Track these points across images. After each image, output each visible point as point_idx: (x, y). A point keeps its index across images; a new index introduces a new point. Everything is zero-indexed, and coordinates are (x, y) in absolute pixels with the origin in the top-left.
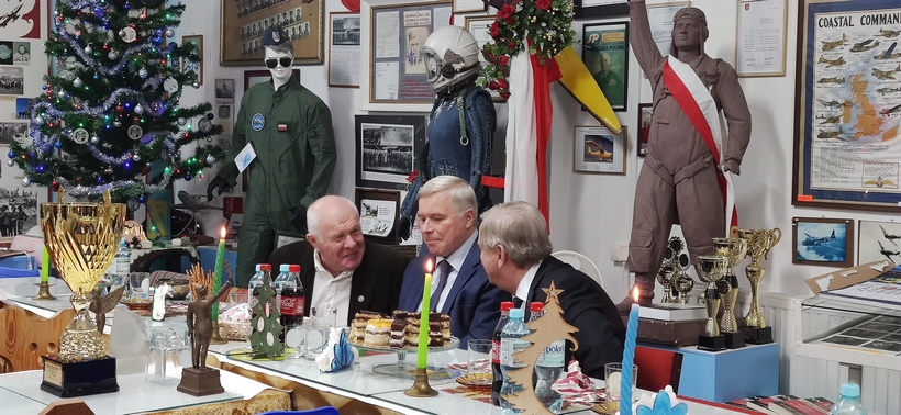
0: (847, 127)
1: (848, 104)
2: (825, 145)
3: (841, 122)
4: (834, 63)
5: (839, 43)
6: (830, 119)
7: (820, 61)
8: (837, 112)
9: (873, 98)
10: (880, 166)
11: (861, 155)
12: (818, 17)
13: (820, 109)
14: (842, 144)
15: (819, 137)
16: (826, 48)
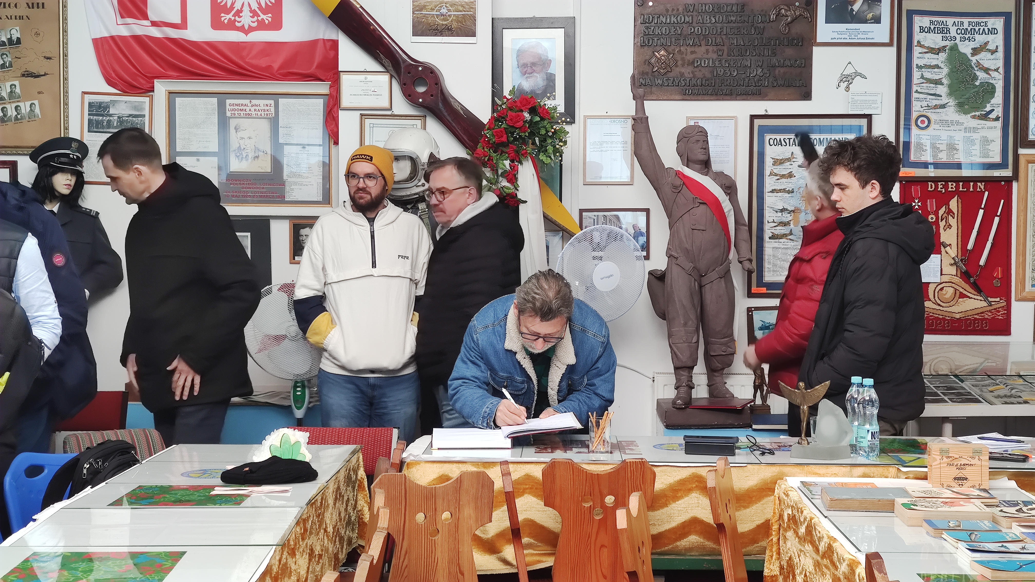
1: (796, 211)
2: (776, 245)
3: (792, 226)
4: (783, 176)
6: (781, 223)
8: (787, 217)
12: (768, 137)
13: (771, 214)
14: (792, 244)
15: (770, 238)
16: (775, 163)
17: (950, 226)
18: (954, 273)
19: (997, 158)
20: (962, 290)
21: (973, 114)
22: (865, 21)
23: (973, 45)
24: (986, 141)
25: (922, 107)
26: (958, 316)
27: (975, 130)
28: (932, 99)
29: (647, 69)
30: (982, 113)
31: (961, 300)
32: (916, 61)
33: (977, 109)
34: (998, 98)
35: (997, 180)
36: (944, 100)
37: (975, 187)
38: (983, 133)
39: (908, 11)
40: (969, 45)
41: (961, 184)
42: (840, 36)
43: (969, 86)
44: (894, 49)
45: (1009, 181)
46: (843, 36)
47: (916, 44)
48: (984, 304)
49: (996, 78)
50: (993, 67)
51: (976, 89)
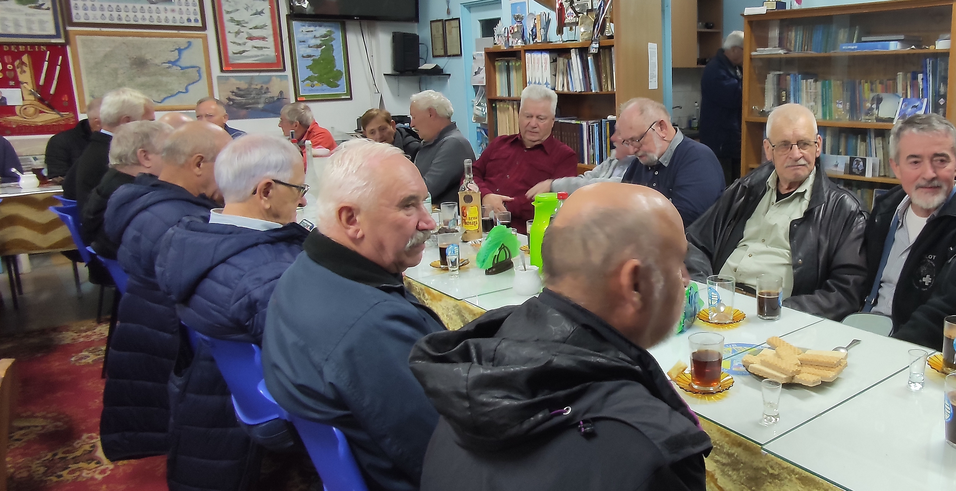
17: (25, 72)
18: (34, 99)
19: (53, 32)
20: (40, 109)
21: (30, 5)
24: (41, 22)
26: (40, 124)
27: (33, 15)
30: (36, 5)
31: (40, 114)
33: (32, 2)
35: (56, 45)
37: (39, 48)
38: (40, 17)
41: (29, 47)
45: (64, 46)
48: (58, 116)
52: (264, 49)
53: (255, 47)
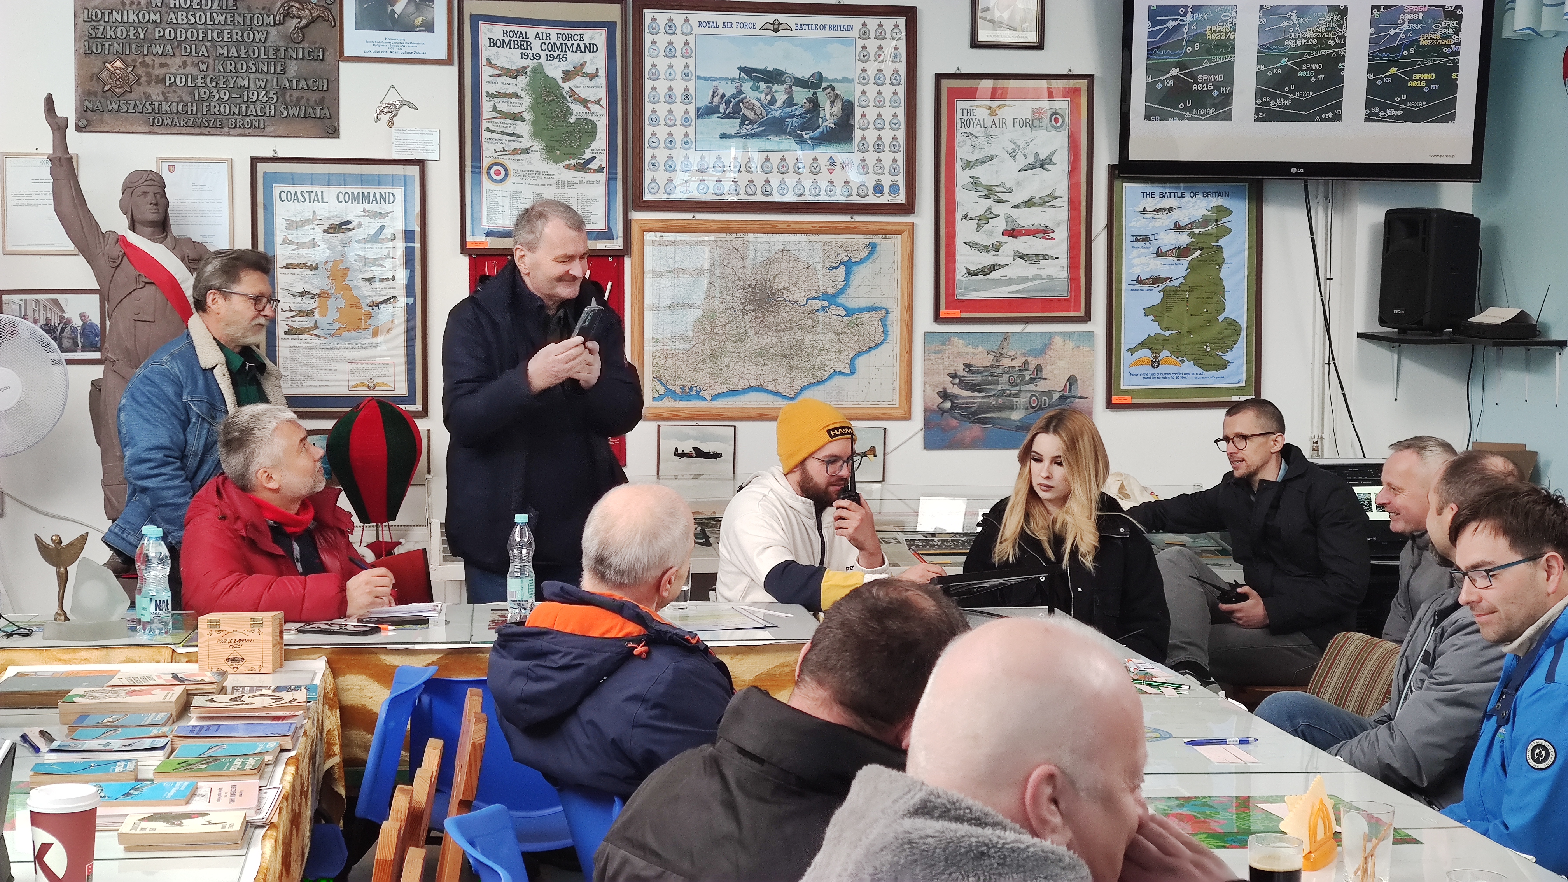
0: (323, 322)
1: (322, 295)
2: (295, 343)
3: (317, 316)
4: (302, 245)
5: (309, 222)
6: (301, 312)
7: (285, 242)
8: (309, 304)
9: (358, 288)
10: (370, 366)
11: (345, 354)
12: (277, 189)
13: (287, 299)
14: (318, 342)
15: (286, 333)
16: (290, 226)
19: (600, 224)
21: (567, 162)
22: (411, 28)
23: (563, 66)
24: (585, 201)
25: (496, 152)
27: (570, 184)
28: (510, 141)
29: (95, 86)
30: (579, 161)
32: (485, 87)
33: (571, 156)
34: (600, 142)
35: (604, 254)
36: (526, 143)
38: (581, 189)
39: (471, 15)
40: (559, 66)
42: (378, 48)
43: (560, 124)
44: (455, 69)
45: (618, 256)
46: (382, 49)
47: (484, 62)
49: (598, 114)
50: (592, 99)
51: (571, 129)
52: (1042, 262)
53: (1022, 257)
